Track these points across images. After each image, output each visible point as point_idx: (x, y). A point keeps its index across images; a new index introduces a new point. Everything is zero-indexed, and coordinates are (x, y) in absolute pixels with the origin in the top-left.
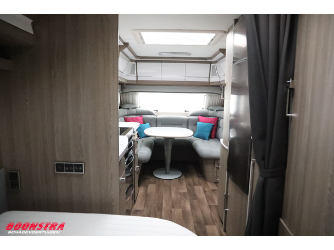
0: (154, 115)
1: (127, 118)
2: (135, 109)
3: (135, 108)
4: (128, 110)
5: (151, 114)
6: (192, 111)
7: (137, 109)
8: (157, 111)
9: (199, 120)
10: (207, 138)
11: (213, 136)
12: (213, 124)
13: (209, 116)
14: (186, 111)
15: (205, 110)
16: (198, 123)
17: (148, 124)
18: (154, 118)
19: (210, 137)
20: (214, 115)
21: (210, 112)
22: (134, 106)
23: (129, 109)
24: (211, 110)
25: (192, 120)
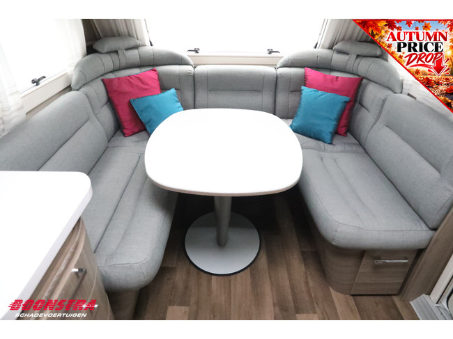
0: (187, 64)
1: (111, 80)
2: (135, 52)
3: (136, 47)
4: (114, 56)
5: (179, 61)
6: (288, 53)
7: (141, 49)
8: (196, 51)
9: (304, 81)
10: (328, 137)
11: (344, 129)
12: (347, 99)
13: (332, 69)
14: (271, 52)
15: (322, 52)
16: (305, 90)
17: (173, 91)
18: (187, 75)
19: (336, 133)
20: (349, 68)
21: (338, 59)
22: (132, 43)
23: (116, 52)
24: (340, 52)
25: (288, 79)
